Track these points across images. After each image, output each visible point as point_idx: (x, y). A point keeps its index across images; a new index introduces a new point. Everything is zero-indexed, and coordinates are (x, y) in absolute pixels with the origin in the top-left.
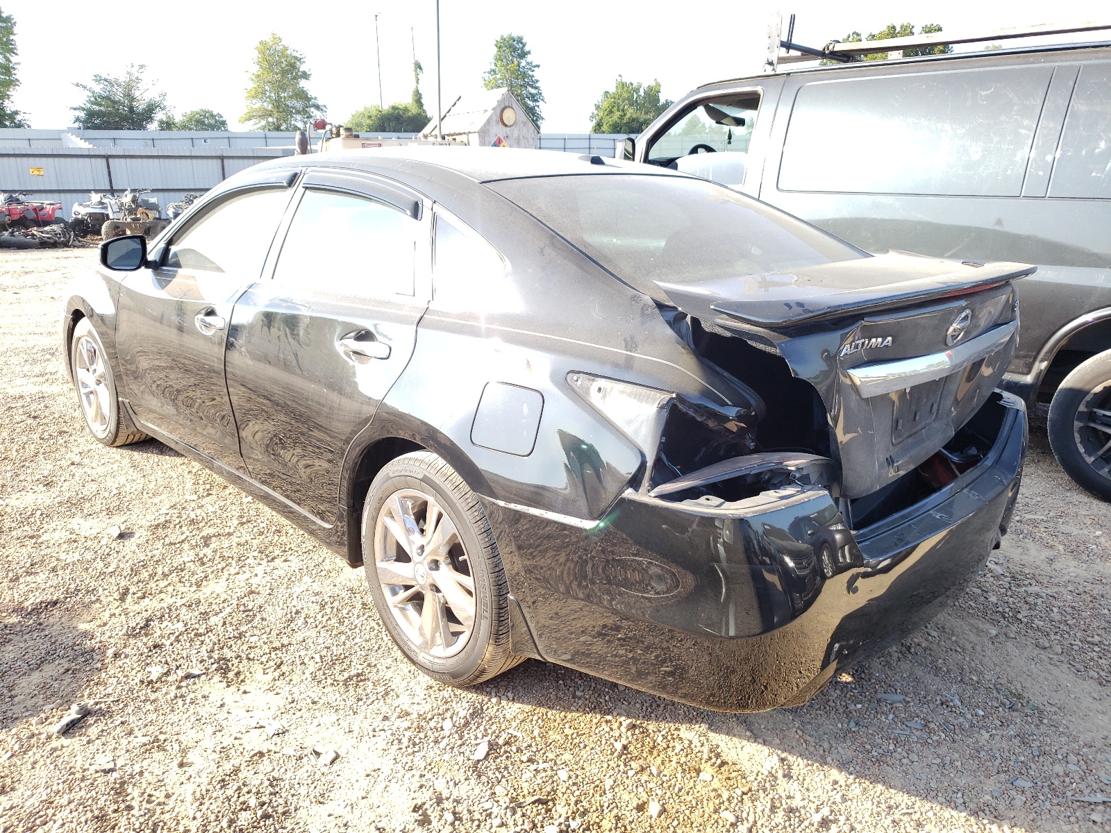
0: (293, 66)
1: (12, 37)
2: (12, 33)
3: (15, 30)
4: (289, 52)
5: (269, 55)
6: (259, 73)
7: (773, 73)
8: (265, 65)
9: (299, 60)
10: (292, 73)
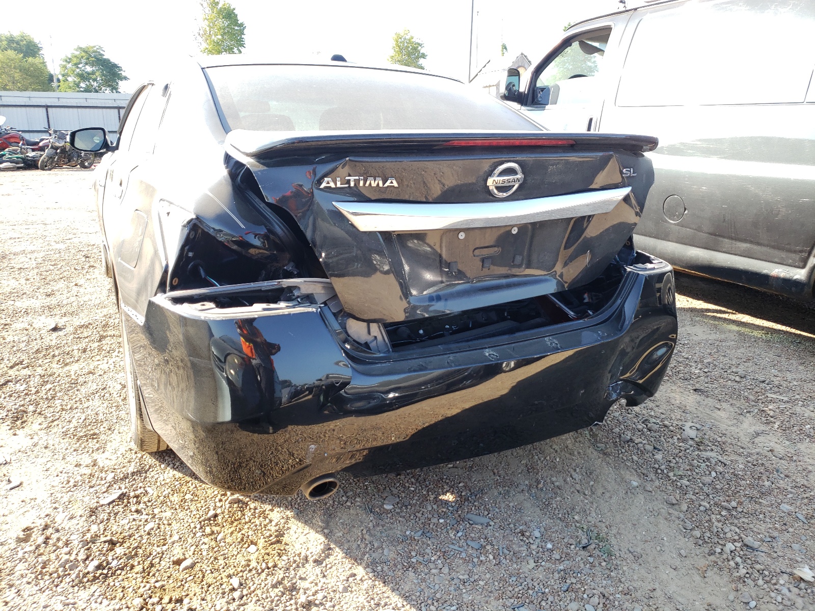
0: (415, 49)
1: (243, 36)
2: (243, 34)
3: (245, 32)
4: (413, 40)
5: (401, 42)
6: (393, 55)
7: (624, 9)
8: (397, 49)
9: (420, 45)
10: (415, 54)
